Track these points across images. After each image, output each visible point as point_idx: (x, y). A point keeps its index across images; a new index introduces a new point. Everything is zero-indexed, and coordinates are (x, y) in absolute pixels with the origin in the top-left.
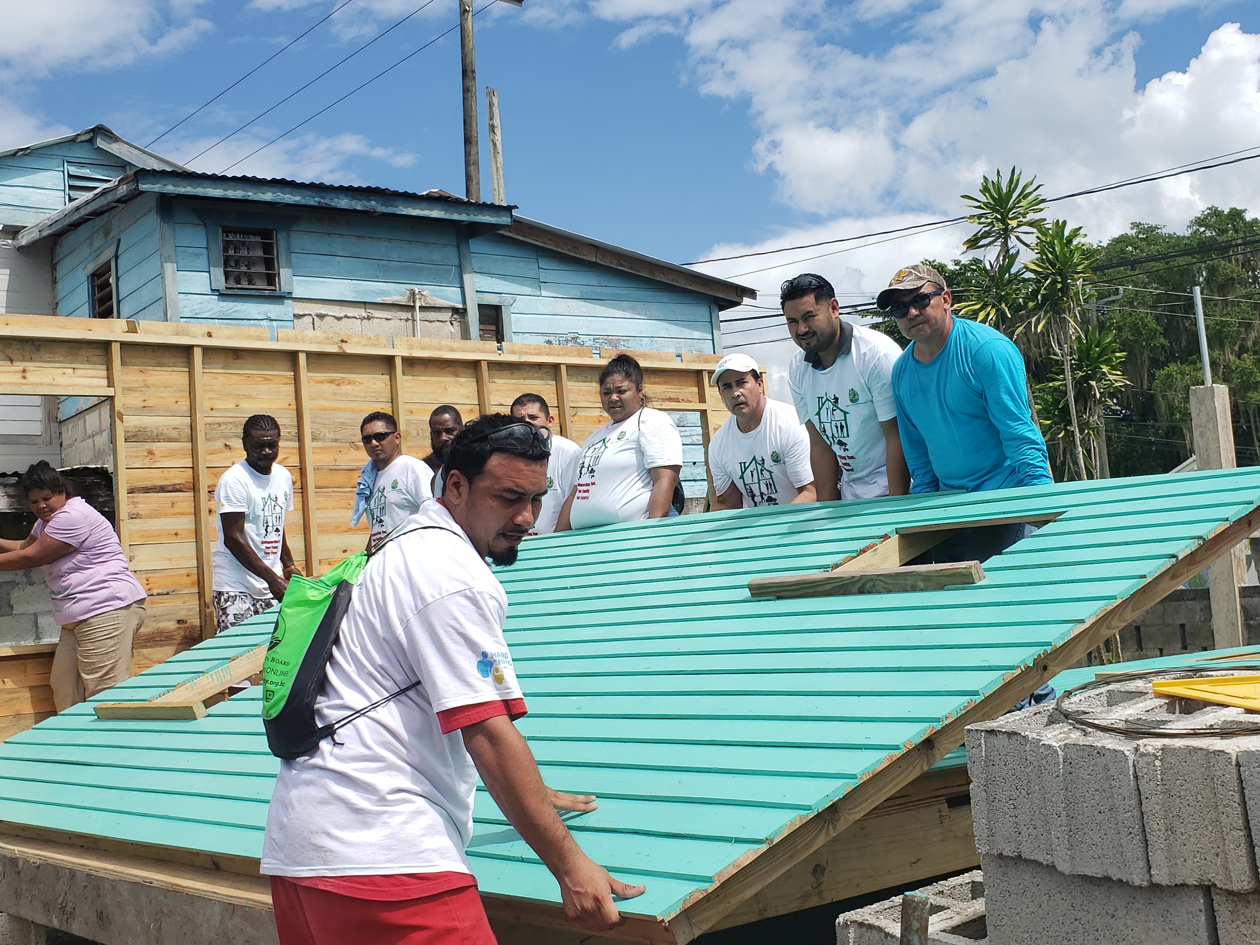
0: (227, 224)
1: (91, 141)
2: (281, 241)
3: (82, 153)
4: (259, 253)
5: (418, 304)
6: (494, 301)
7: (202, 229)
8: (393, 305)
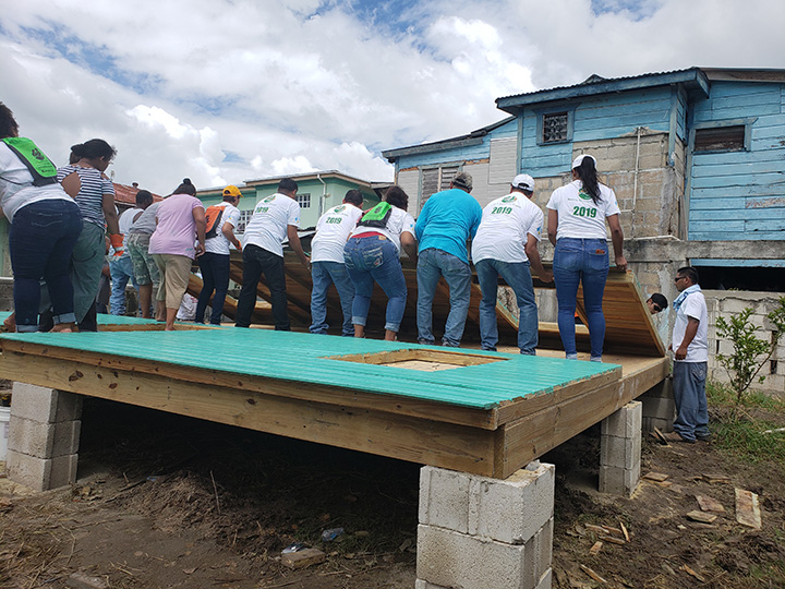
0: (547, 113)
2: (570, 115)
5: (640, 135)
6: (739, 122)
7: (535, 118)
8: (626, 137)
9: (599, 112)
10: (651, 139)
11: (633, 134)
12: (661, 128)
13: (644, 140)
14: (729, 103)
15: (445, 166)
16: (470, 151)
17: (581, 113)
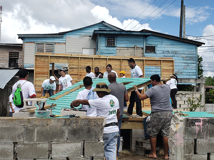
0: (108, 37)
1: (102, 23)
2: (116, 38)
3: (101, 25)
4: (113, 41)
5: (136, 47)
6: (154, 45)
7: (104, 38)
8: (132, 47)
9: (124, 39)
10: (138, 49)
11: (134, 47)
12: (141, 46)
13: (137, 49)
14: (151, 40)
15: (47, 43)
16: (58, 39)
17: (118, 39)
